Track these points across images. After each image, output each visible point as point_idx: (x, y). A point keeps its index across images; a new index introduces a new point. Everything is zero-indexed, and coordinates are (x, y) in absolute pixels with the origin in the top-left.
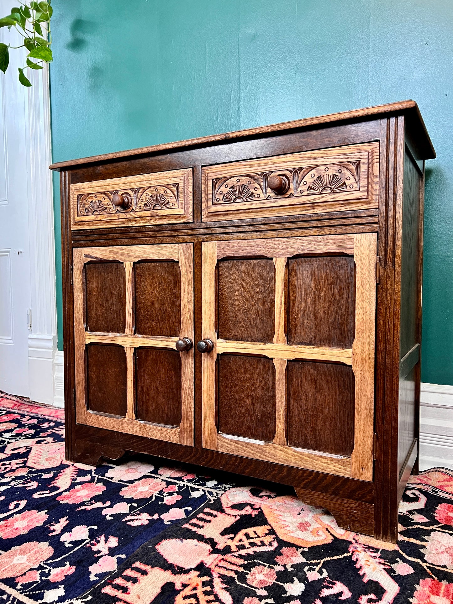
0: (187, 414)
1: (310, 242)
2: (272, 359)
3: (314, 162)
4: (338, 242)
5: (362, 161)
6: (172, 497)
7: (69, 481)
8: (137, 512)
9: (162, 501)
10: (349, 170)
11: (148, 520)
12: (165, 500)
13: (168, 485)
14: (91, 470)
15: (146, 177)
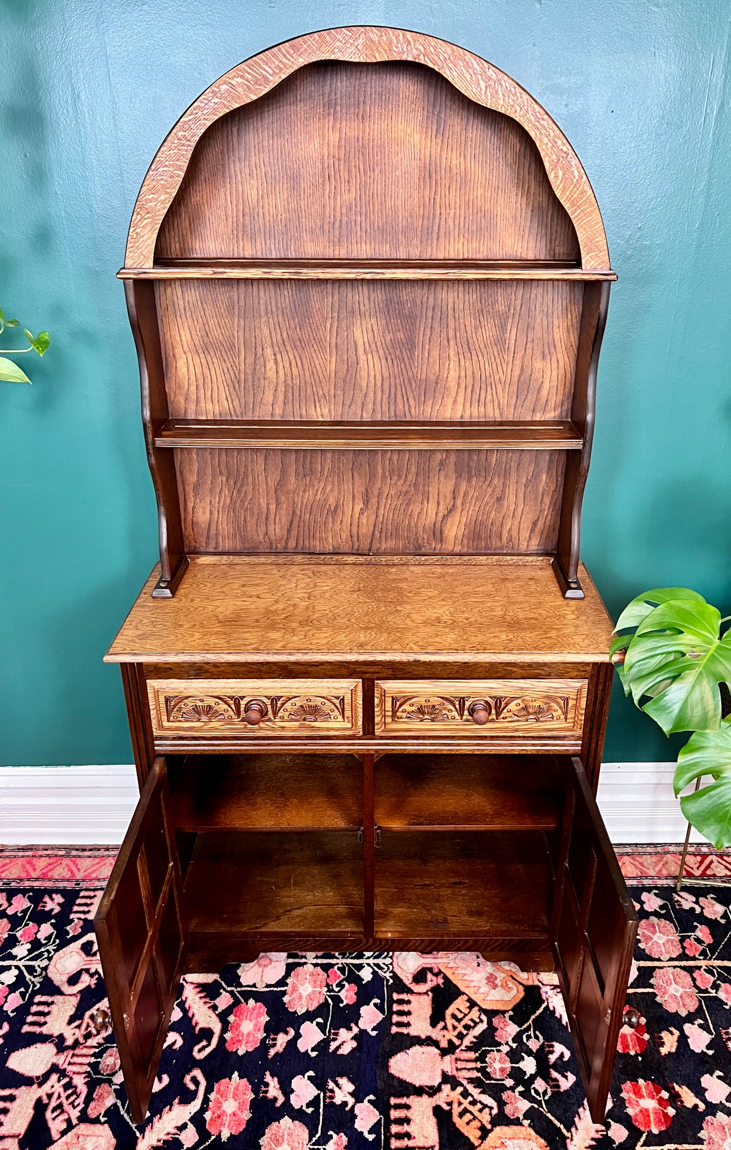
5: (573, 697)
6: (347, 991)
7: (210, 1012)
8: (332, 1031)
9: (342, 1002)
10: (558, 703)
11: (352, 1038)
12: (343, 998)
13: (327, 973)
14: (216, 981)
15: (290, 682)
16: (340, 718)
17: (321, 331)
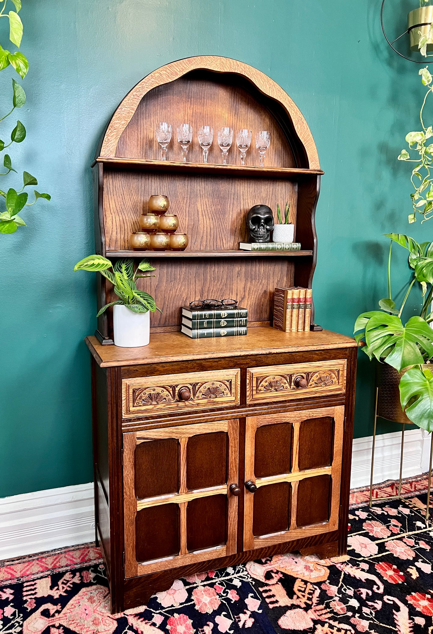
0: (232, 535)
1: (313, 412)
2: (290, 483)
3: (318, 369)
4: (327, 411)
5: (341, 369)
6: (231, 594)
7: (152, 627)
8: (236, 617)
9: (232, 601)
10: (334, 374)
11: (249, 617)
12: (231, 598)
13: (214, 588)
14: (146, 610)
15: (203, 374)
16: (229, 395)
17: (181, 204)
